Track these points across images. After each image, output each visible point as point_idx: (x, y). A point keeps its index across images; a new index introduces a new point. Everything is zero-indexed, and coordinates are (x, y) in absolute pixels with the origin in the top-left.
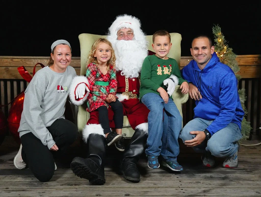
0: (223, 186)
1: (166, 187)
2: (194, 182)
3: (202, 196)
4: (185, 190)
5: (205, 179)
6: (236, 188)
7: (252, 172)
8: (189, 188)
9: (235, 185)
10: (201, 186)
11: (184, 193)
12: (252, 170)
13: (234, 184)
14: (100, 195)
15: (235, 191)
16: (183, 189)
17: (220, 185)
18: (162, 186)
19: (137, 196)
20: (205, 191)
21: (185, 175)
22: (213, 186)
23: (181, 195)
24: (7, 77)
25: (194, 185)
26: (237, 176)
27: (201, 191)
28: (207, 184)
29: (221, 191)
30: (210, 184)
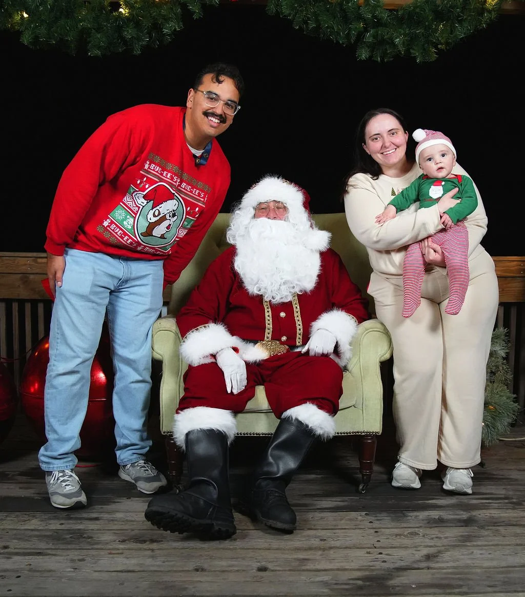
0: (466, 541)
1: (346, 548)
2: (406, 533)
3: (422, 569)
4: (387, 554)
5: (427, 525)
6: (493, 545)
7: (523, 505)
8: (395, 548)
9: (490, 538)
10: (420, 544)
11: (384, 562)
12: (521, 499)
13: (488, 536)
14: (203, 570)
15: (490, 554)
16: (384, 553)
17: (460, 541)
18: (338, 544)
19: (282, 571)
20: (428, 557)
21: (385, 514)
22: (445, 542)
23: (378, 567)
24: (24, 294)
25: (406, 542)
26: (493, 515)
27: (420, 555)
28: (432, 539)
29: (463, 555)
30: (440, 538)
